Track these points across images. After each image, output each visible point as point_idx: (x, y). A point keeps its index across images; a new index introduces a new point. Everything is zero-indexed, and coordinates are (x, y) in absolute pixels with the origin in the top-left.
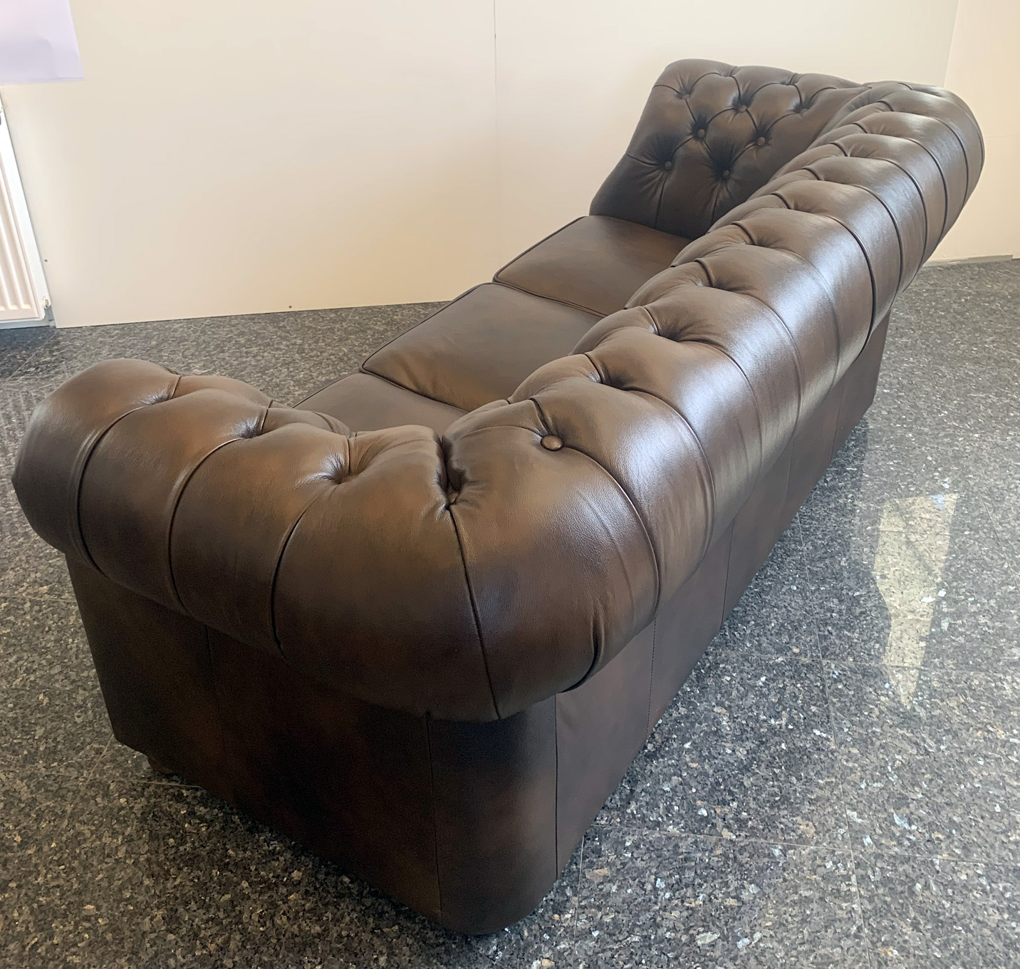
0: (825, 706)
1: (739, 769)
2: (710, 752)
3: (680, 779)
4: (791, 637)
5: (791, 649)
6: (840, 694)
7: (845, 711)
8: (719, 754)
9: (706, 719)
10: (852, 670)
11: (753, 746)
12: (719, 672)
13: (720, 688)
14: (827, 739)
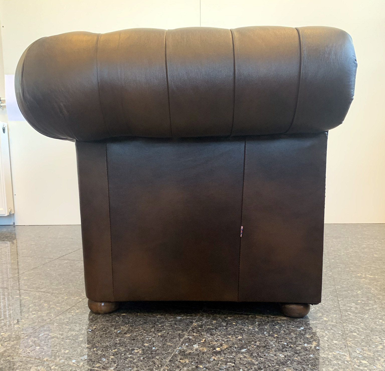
0: (343, 341)
1: (277, 363)
2: (258, 354)
3: (233, 364)
4: (323, 314)
5: (322, 318)
6: (355, 337)
7: (359, 344)
8: (265, 356)
9: (259, 341)
10: (362, 328)
11: (289, 354)
12: (274, 324)
13: (273, 330)
14: (345, 355)
